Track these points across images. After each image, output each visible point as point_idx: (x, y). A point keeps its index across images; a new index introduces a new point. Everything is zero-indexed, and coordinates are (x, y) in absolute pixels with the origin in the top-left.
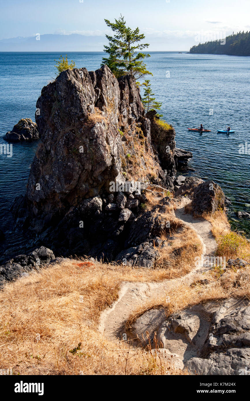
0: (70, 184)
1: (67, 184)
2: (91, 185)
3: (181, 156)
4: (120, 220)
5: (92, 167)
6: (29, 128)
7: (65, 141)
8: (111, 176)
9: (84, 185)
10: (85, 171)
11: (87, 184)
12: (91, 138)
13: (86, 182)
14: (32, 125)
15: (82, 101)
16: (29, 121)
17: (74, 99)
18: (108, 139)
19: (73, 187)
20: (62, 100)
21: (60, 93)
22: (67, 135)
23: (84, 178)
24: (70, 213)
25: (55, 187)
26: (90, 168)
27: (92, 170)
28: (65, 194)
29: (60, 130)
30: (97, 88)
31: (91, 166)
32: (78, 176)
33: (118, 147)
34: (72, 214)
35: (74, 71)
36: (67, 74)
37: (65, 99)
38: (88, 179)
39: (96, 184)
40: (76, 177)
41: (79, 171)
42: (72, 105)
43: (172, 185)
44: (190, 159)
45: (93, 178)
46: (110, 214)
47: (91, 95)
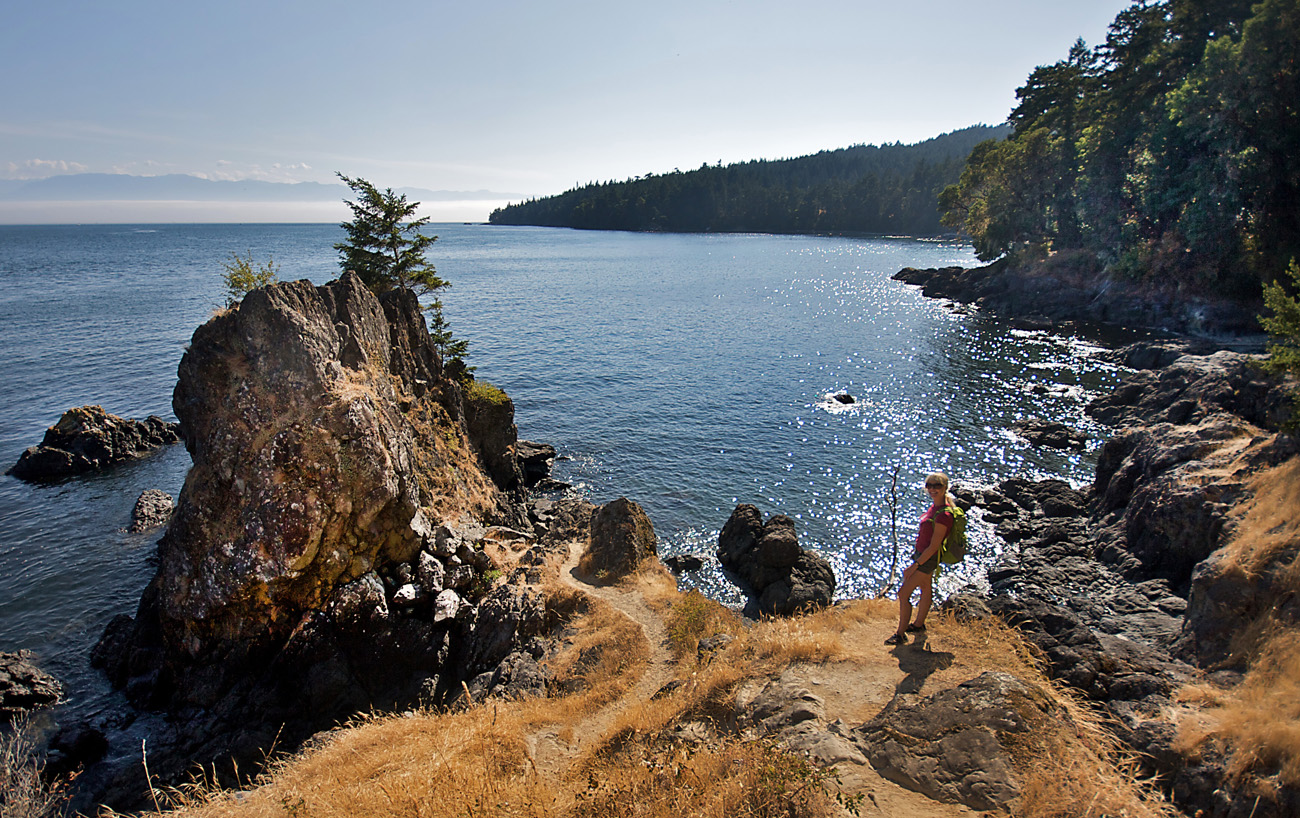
0: (300, 554)
1: (293, 556)
2: (353, 549)
3: (531, 457)
4: (438, 618)
5: (353, 504)
6: (101, 432)
7: (276, 454)
8: (399, 520)
9: (335, 553)
10: (335, 516)
11: (343, 548)
12: (345, 437)
13: (339, 544)
14: (108, 422)
15: (313, 357)
16: (97, 412)
17: (290, 351)
18: (385, 436)
19: (310, 560)
20: (256, 356)
21: (249, 339)
22: (281, 436)
23: (334, 534)
24: (305, 628)
25: (258, 569)
26: (349, 510)
27: (352, 514)
28: (289, 581)
29: (257, 427)
30: (341, 324)
31: (350, 504)
32: (321, 530)
33: (407, 451)
34: (312, 631)
35: (283, 289)
36: (267, 297)
37: (266, 352)
38: (344, 536)
39: (366, 545)
40: (316, 536)
41: (322, 520)
42: (287, 366)
43: (528, 521)
44: (550, 459)
45: (357, 531)
46: (410, 611)
47: (329, 339)
